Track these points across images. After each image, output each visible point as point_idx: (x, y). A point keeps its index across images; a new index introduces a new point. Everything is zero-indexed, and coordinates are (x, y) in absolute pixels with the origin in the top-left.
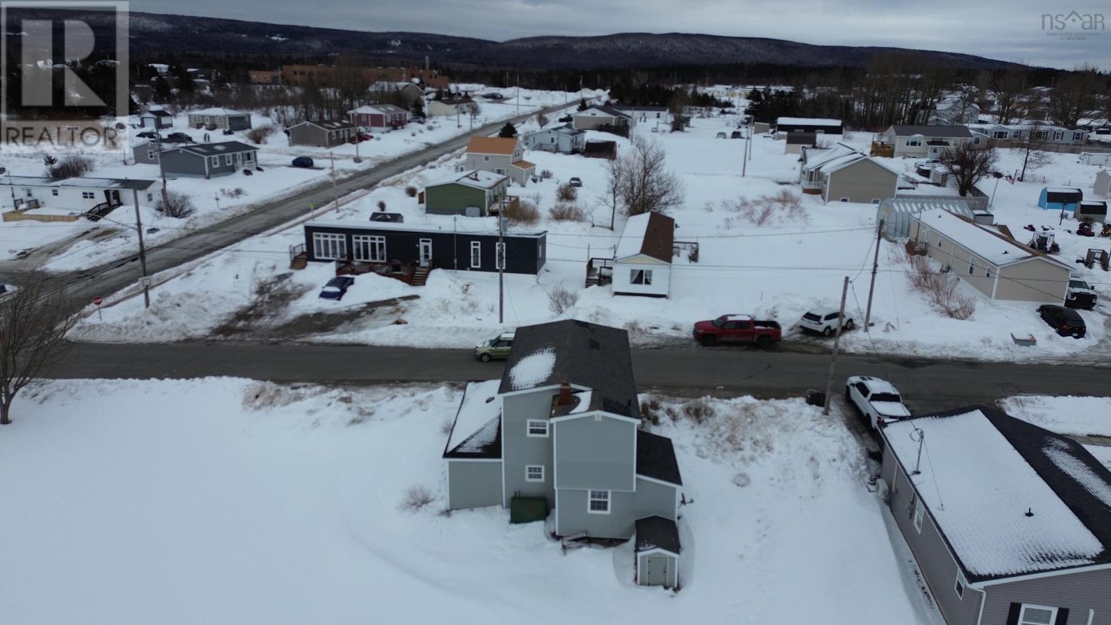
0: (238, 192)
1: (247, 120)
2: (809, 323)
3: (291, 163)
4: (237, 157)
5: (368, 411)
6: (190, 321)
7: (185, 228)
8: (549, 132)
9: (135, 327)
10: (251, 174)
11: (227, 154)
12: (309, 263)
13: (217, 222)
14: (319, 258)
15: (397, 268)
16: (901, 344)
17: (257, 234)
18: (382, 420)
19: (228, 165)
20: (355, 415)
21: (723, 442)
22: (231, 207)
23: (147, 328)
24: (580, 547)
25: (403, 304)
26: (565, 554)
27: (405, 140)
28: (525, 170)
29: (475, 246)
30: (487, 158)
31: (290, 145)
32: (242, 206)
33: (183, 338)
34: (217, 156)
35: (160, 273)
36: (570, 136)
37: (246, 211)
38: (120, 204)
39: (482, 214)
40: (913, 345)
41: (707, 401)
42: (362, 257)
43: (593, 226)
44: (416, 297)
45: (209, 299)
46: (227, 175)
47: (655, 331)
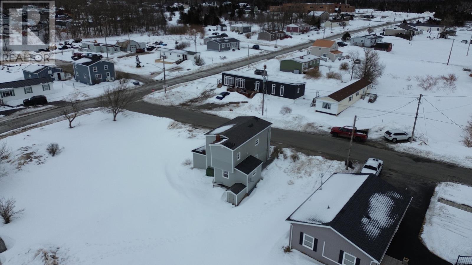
0: (225, 57)
1: (250, 28)
2: (386, 135)
3: (252, 47)
4: (232, 44)
5: (194, 135)
6: (175, 100)
7: (199, 69)
8: (361, 37)
9: (160, 100)
10: (235, 51)
11: (228, 43)
12: (223, 86)
13: (210, 68)
14: (226, 84)
15: (245, 91)
16: (422, 151)
17: (217, 74)
18: (198, 139)
19: (228, 47)
20: (190, 136)
21: (296, 169)
22: (217, 63)
23: (162, 100)
24: (218, 187)
25: (241, 104)
26: (213, 187)
27: (301, 39)
28: (334, 55)
29: (274, 86)
30: (320, 49)
31: (258, 40)
32: (221, 63)
33: (171, 105)
34: (224, 44)
35: (179, 84)
36: (371, 40)
37: (222, 65)
38: (186, 59)
39: (300, 73)
41: (299, 154)
42: (240, 86)
43: (342, 82)
44: (247, 102)
45: (185, 94)
46: (227, 51)
47: (321, 128)
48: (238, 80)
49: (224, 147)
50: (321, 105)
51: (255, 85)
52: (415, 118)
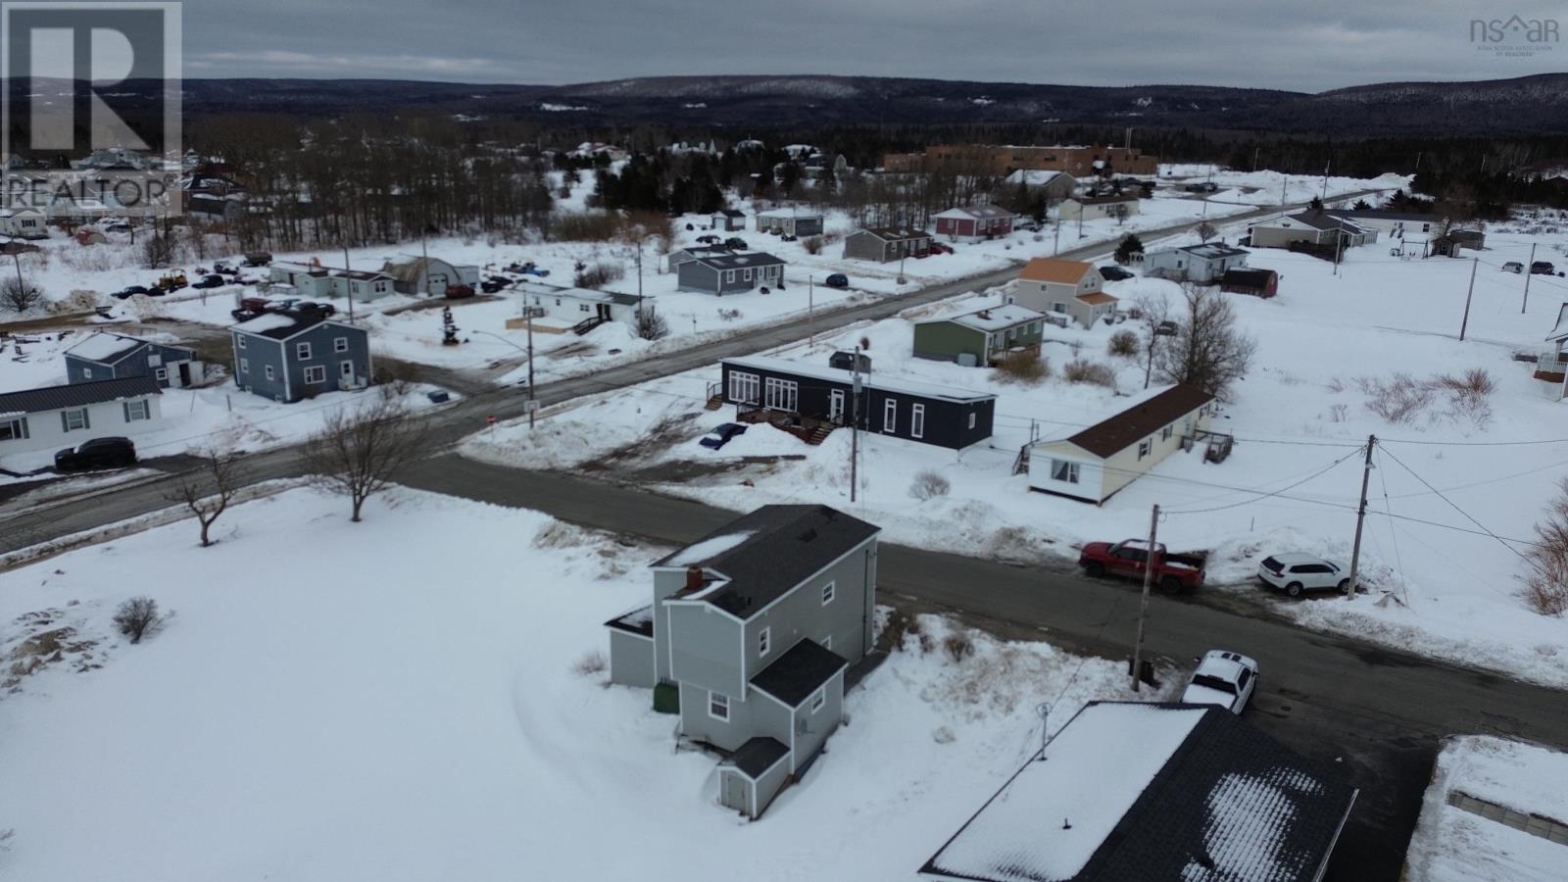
0: (735, 313)
1: (818, 223)
2: (1267, 572)
3: (824, 281)
4: (759, 272)
5: (620, 568)
6: (562, 452)
7: (648, 351)
8: (1177, 252)
9: (512, 450)
10: (769, 293)
11: (745, 269)
12: (724, 404)
13: (685, 347)
14: (734, 400)
15: (797, 422)
16: (1389, 628)
17: (708, 365)
18: (632, 581)
19: (746, 280)
20: (605, 570)
21: (961, 688)
22: (708, 332)
23: (521, 452)
24: (694, 750)
25: (782, 463)
26: (677, 753)
27: (985, 255)
28: (1092, 306)
29: (890, 405)
30: (1043, 288)
31: (844, 258)
32: (722, 330)
33: (548, 467)
34: (733, 270)
35: (581, 398)
36: (1207, 260)
37: (724, 336)
38: (609, 319)
39: (979, 364)
40: (1408, 633)
41: (973, 636)
42: (781, 405)
43: (1118, 394)
44: (802, 457)
45: (596, 431)
46: (743, 292)
47: (1047, 546)
48: (774, 384)
49: (713, 611)
50: (1047, 468)
51: (830, 400)
52: (1357, 516)
